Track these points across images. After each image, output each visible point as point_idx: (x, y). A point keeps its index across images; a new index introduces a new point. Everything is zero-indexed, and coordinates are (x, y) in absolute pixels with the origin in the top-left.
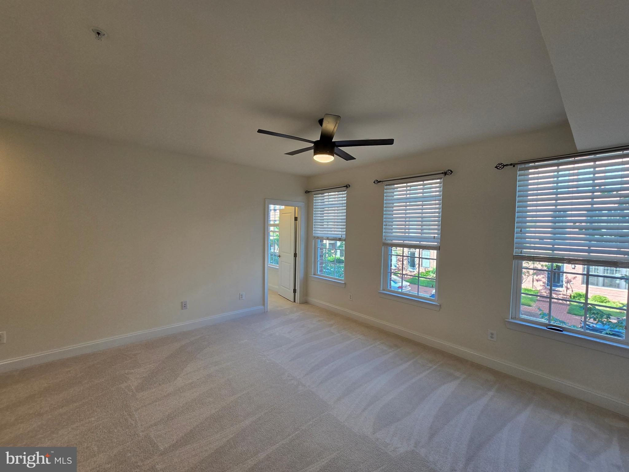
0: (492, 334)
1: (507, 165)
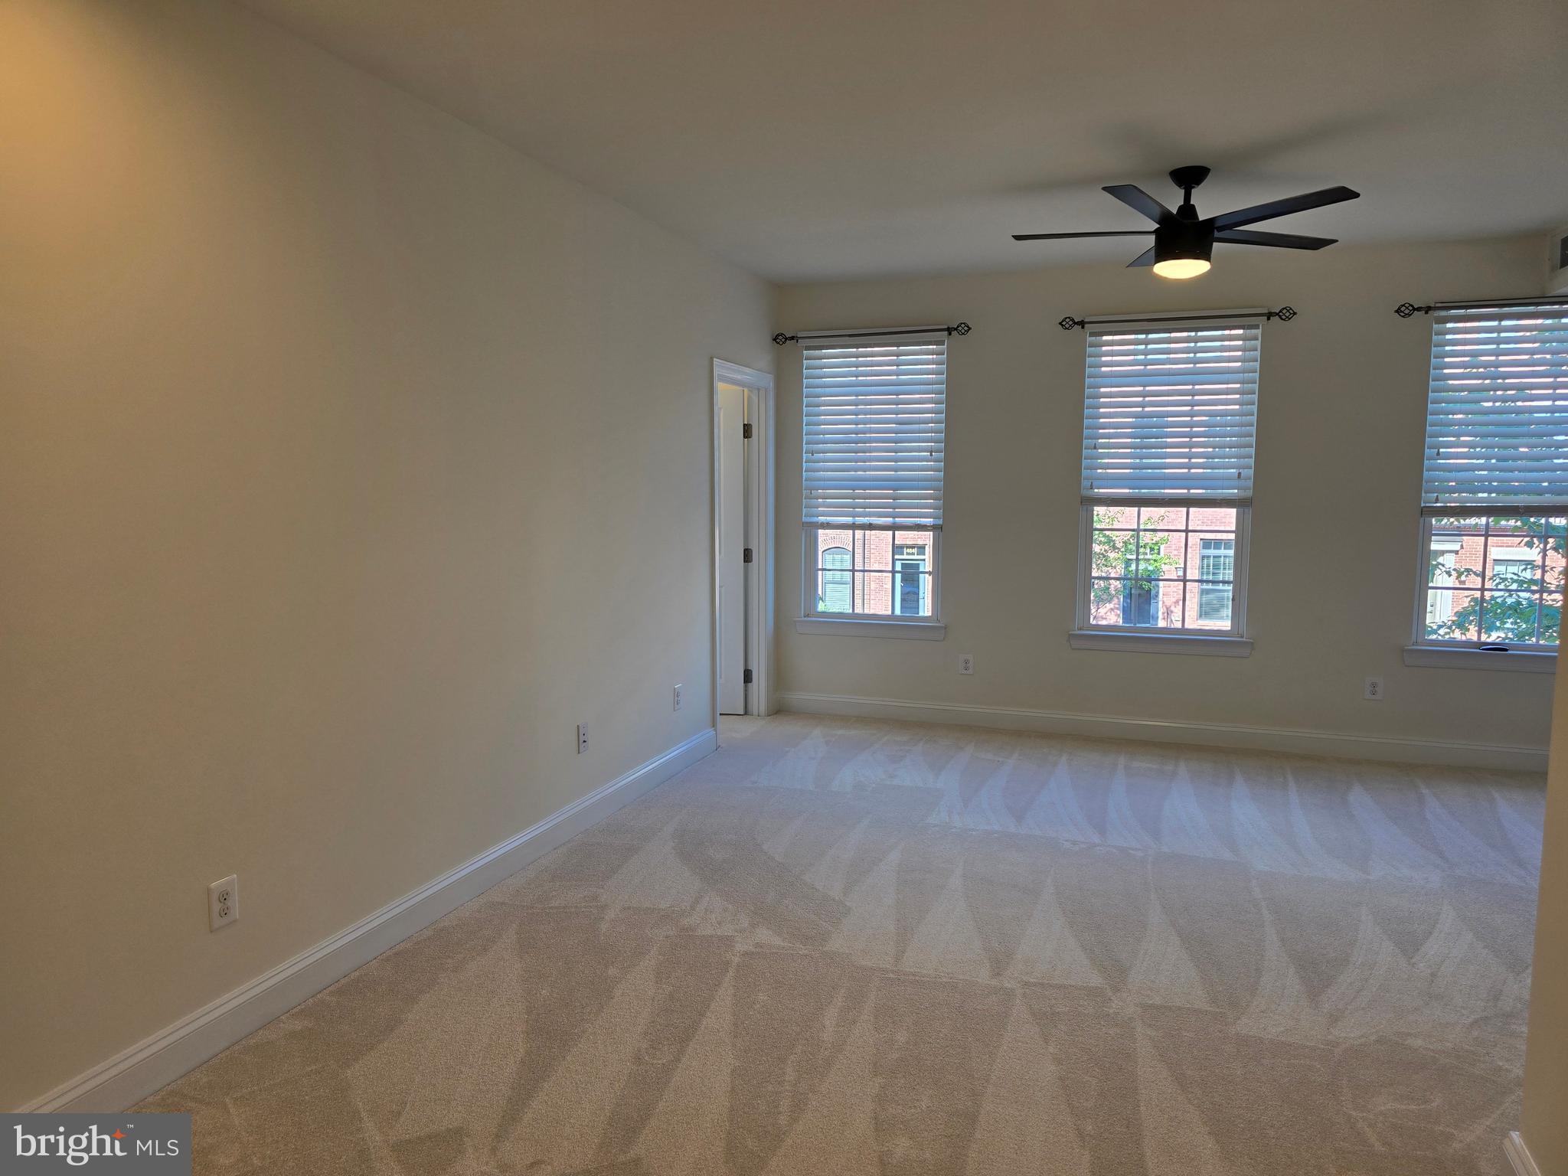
0: (1374, 685)
1: (1419, 309)
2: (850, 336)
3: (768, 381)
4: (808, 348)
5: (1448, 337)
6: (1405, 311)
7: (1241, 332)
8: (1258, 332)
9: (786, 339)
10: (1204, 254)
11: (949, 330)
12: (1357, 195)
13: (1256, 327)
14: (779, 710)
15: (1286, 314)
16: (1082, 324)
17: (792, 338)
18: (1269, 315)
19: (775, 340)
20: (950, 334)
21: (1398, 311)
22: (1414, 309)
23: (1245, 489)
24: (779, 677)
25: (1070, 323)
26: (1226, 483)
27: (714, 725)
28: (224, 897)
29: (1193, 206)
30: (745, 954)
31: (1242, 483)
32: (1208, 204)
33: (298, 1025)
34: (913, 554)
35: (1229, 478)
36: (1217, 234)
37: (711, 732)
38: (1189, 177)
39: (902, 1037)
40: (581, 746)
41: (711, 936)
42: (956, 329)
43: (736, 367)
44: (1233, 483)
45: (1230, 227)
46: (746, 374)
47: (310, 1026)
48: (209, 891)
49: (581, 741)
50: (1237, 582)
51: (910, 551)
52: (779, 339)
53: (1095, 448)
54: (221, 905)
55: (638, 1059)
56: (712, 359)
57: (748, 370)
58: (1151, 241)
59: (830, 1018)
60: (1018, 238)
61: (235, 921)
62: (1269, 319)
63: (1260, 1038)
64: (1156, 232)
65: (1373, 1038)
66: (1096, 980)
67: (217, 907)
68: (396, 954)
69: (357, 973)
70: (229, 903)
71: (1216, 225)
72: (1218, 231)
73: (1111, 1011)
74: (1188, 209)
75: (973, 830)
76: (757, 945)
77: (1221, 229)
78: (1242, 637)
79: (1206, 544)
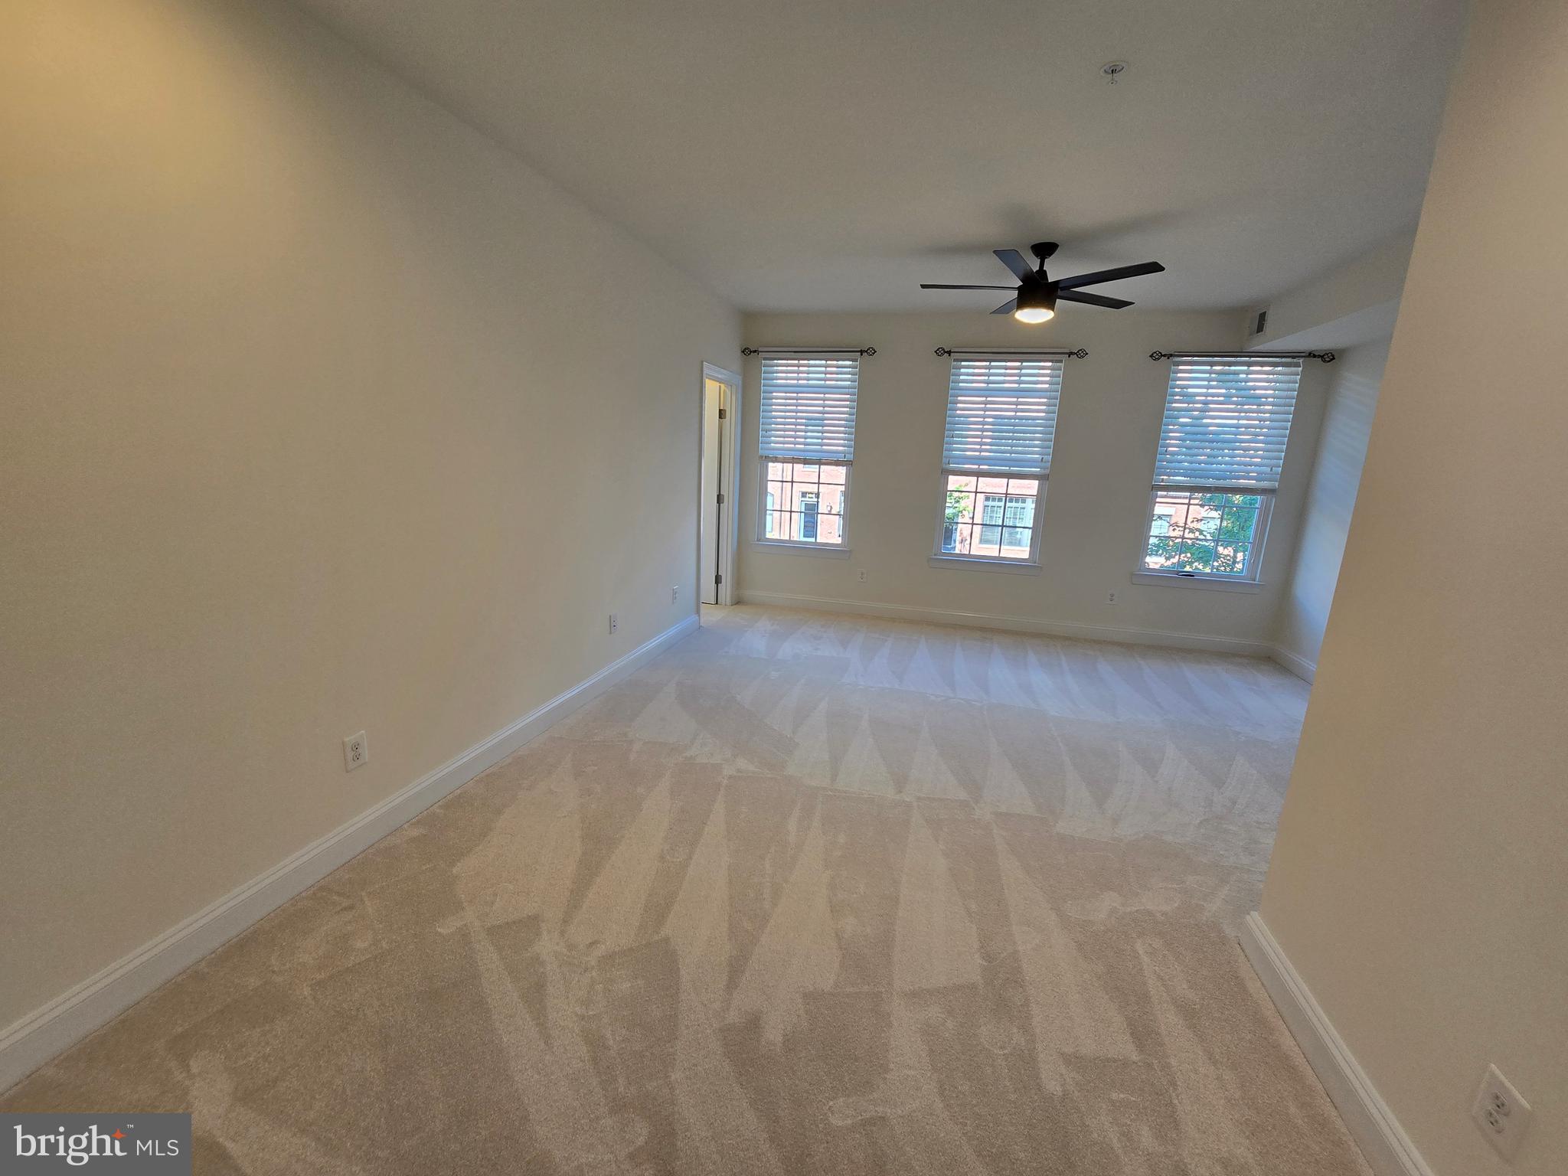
1: (1165, 356)
2: (795, 352)
3: (738, 380)
4: (765, 359)
5: (1179, 375)
6: (1156, 356)
7: (1050, 364)
8: (1062, 365)
9: (751, 352)
10: (1050, 305)
11: (862, 352)
12: (1162, 269)
13: (1061, 361)
14: (738, 602)
15: (1081, 354)
16: (949, 353)
17: (755, 351)
18: (1070, 354)
19: (743, 352)
20: (862, 355)
21: (1151, 356)
22: (1162, 355)
23: (1044, 469)
24: (739, 582)
25: (943, 352)
26: (1035, 464)
27: (698, 612)
28: (356, 747)
29: (1045, 271)
30: (730, 777)
31: (1043, 464)
32: (1057, 270)
33: (415, 833)
34: (812, 498)
35: (1034, 461)
36: (1060, 293)
37: (695, 617)
38: (1044, 250)
39: (842, 839)
40: (612, 629)
41: (706, 764)
42: (866, 352)
43: (718, 369)
44: (1038, 464)
45: (1068, 288)
46: (722, 374)
47: (424, 832)
48: (343, 743)
49: (612, 626)
50: (1034, 529)
51: (810, 495)
52: (746, 351)
53: (953, 437)
54: (353, 753)
55: (662, 858)
56: (702, 362)
57: (725, 372)
58: (1015, 294)
59: (792, 825)
60: (923, 286)
61: (365, 763)
62: (1069, 356)
63: (1072, 836)
64: (1019, 288)
65: (1142, 835)
66: (963, 795)
67: (350, 755)
68: (487, 776)
69: (459, 791)
70: (360, 750)
71: (1060, 286)
72: (1061, 290)
73: (976, 817)
74: (1042, 273)
75: (872, 687)
76: (739, 771)
77: (1063, 289)
78: (1035, 563)
79: (987, 499)
